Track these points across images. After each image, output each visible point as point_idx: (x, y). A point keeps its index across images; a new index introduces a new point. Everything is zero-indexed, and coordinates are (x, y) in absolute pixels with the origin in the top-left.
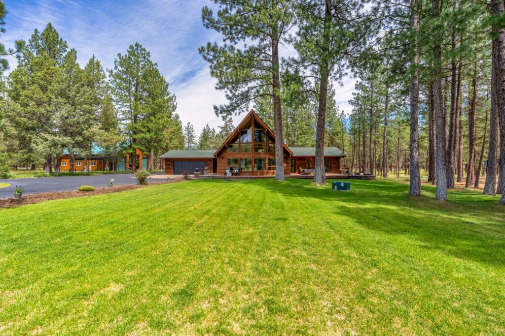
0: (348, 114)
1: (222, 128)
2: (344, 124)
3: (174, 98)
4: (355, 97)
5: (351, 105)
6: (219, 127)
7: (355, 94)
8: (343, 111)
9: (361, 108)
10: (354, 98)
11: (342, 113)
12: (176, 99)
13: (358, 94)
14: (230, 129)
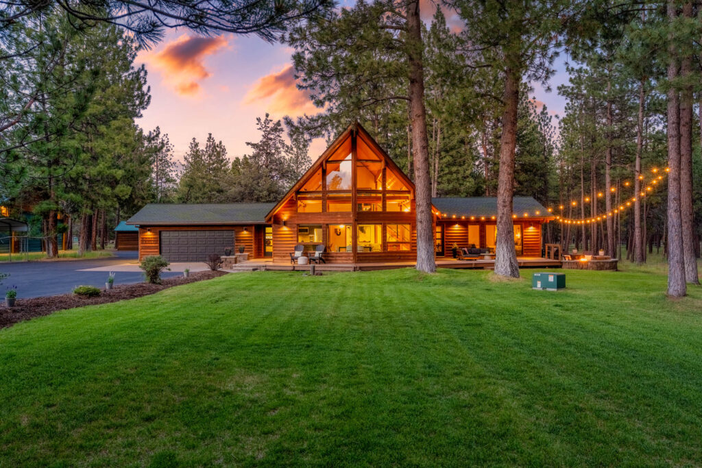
0: (557, 116)
1: (254, 146)
2: (547, 138)
3: (142, 74)
4: (573, 77)
5: (564, 97)
6: (248, 144)
7: (573, 69)
8: (545, 108)
9: (586, 103)
10: (571, 80)
11: (542, 113)
12: (148, 78)
13: (580, 70)
14: (277, 149)
